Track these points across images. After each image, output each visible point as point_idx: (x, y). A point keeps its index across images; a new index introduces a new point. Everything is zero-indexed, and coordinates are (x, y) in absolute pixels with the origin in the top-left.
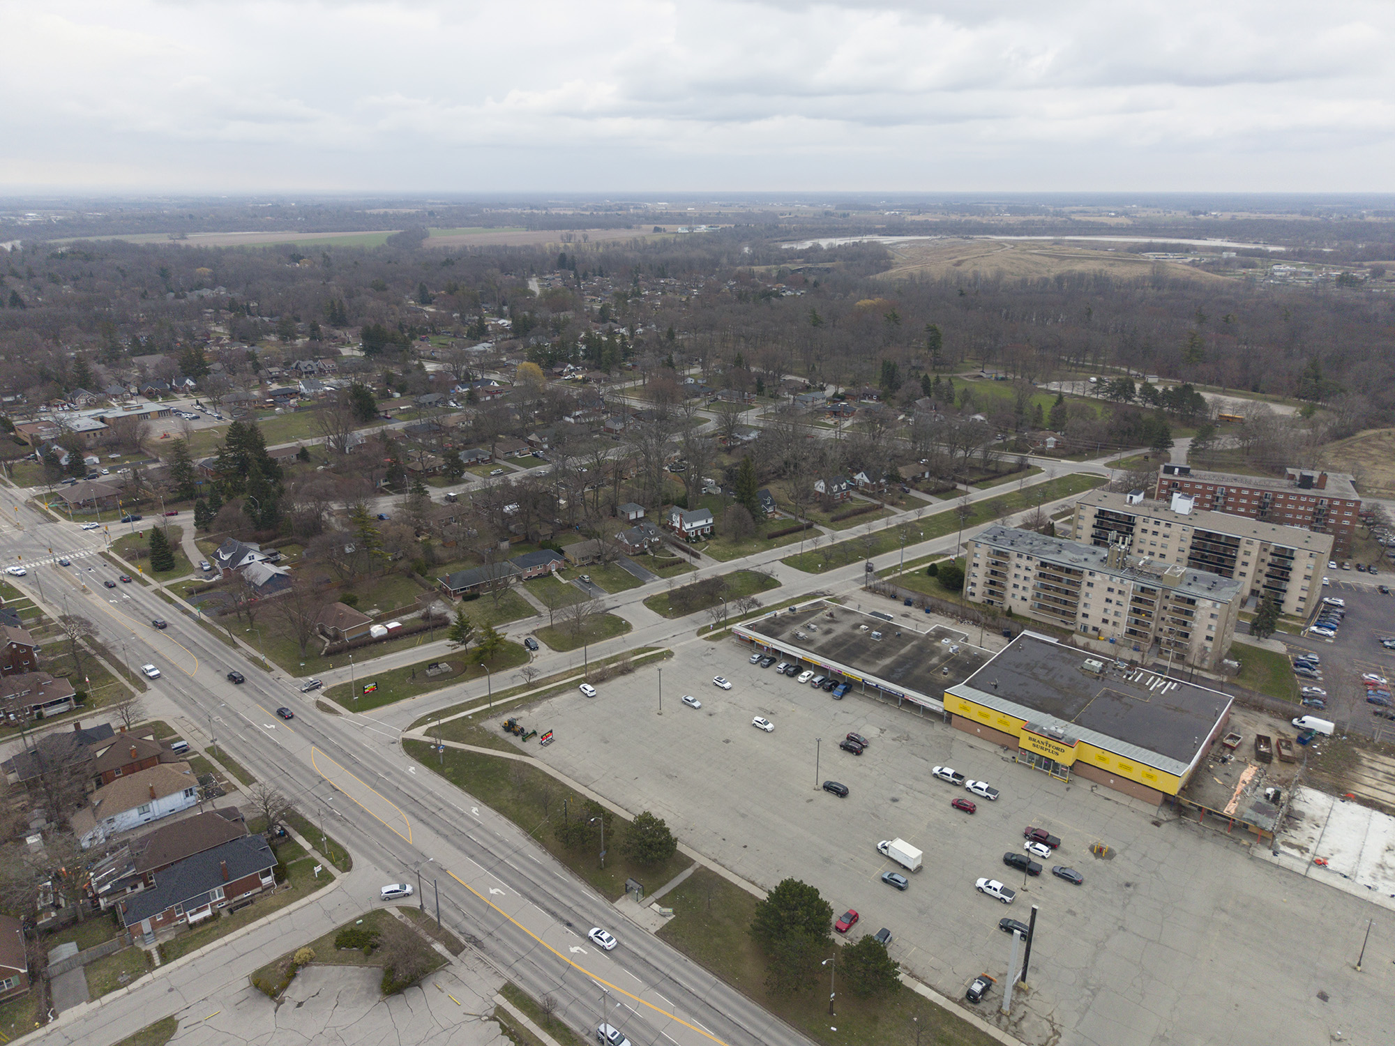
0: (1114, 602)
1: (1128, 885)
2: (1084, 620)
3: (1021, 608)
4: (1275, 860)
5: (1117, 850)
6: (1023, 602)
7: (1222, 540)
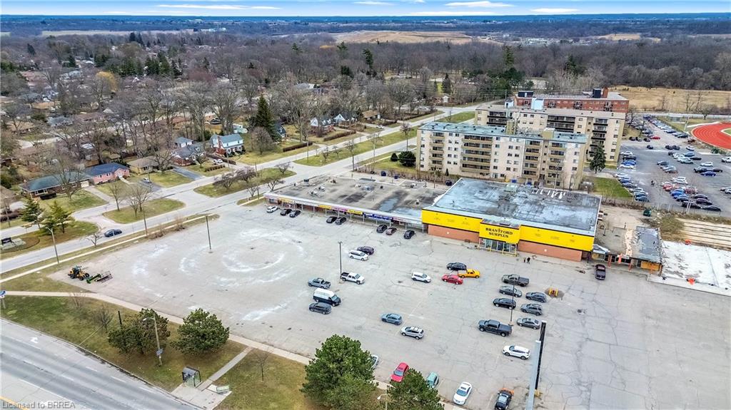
0: (514, 155)
1: (580, 311)
2: (495, 171)
3: (454, 170)
4: (665, 282)
5: (564, 292)
6: (455, 165)
7: (565, 120)
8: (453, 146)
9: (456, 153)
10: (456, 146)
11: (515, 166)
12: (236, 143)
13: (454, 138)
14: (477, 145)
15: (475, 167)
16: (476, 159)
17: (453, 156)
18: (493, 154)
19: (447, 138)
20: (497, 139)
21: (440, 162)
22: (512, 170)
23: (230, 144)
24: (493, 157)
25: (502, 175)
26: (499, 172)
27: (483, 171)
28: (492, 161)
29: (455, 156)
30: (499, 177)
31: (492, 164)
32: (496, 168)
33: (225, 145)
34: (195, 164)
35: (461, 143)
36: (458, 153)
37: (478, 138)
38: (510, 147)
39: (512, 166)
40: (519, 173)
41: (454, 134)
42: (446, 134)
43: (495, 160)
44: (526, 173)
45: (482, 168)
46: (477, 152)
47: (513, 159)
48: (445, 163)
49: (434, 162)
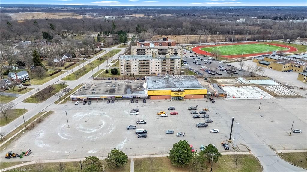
1: (217, 114)
3: (136, 74)
4: (228, 99)
5: (208, 109)
6: (136, 72)
7: (164, 50)
8: (134, 64)
9: (136, 67)
10: (136, 64)
11: (159, 69)
12: (25, 75)
13: (134, 61)
14: (144, 63)
15: (144, 71)
16: (144, 68)
17: (135, 68)
18: (150, 66)
19: (132, 62)
20: (151, 60)
21: (130, 71)
22: (157, 71)
23: (23, 76)
24: (150, 67)
25: (154, 73)
26: (153, 72)
27: (147, 72)
28: (150, 68)
29: (136, 68)
30: (153, 74)
31: (150, 69)
32: (151, 71)
33: (20, 77)
34: (8, 89)
35: (138, 63)
36: (137, 67)
37: (144, 60)
38: (156, 63)
39: (157, 69)
40: (160, 71)
41: (135, 60)
42: (131, 60)
43: (151, 68)
44: (163, 71)
45: (146, 71)
46: (144, 66)
47: (157, 67)
48: (132, 71)
49: (127, 71)
